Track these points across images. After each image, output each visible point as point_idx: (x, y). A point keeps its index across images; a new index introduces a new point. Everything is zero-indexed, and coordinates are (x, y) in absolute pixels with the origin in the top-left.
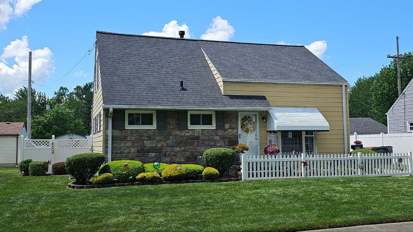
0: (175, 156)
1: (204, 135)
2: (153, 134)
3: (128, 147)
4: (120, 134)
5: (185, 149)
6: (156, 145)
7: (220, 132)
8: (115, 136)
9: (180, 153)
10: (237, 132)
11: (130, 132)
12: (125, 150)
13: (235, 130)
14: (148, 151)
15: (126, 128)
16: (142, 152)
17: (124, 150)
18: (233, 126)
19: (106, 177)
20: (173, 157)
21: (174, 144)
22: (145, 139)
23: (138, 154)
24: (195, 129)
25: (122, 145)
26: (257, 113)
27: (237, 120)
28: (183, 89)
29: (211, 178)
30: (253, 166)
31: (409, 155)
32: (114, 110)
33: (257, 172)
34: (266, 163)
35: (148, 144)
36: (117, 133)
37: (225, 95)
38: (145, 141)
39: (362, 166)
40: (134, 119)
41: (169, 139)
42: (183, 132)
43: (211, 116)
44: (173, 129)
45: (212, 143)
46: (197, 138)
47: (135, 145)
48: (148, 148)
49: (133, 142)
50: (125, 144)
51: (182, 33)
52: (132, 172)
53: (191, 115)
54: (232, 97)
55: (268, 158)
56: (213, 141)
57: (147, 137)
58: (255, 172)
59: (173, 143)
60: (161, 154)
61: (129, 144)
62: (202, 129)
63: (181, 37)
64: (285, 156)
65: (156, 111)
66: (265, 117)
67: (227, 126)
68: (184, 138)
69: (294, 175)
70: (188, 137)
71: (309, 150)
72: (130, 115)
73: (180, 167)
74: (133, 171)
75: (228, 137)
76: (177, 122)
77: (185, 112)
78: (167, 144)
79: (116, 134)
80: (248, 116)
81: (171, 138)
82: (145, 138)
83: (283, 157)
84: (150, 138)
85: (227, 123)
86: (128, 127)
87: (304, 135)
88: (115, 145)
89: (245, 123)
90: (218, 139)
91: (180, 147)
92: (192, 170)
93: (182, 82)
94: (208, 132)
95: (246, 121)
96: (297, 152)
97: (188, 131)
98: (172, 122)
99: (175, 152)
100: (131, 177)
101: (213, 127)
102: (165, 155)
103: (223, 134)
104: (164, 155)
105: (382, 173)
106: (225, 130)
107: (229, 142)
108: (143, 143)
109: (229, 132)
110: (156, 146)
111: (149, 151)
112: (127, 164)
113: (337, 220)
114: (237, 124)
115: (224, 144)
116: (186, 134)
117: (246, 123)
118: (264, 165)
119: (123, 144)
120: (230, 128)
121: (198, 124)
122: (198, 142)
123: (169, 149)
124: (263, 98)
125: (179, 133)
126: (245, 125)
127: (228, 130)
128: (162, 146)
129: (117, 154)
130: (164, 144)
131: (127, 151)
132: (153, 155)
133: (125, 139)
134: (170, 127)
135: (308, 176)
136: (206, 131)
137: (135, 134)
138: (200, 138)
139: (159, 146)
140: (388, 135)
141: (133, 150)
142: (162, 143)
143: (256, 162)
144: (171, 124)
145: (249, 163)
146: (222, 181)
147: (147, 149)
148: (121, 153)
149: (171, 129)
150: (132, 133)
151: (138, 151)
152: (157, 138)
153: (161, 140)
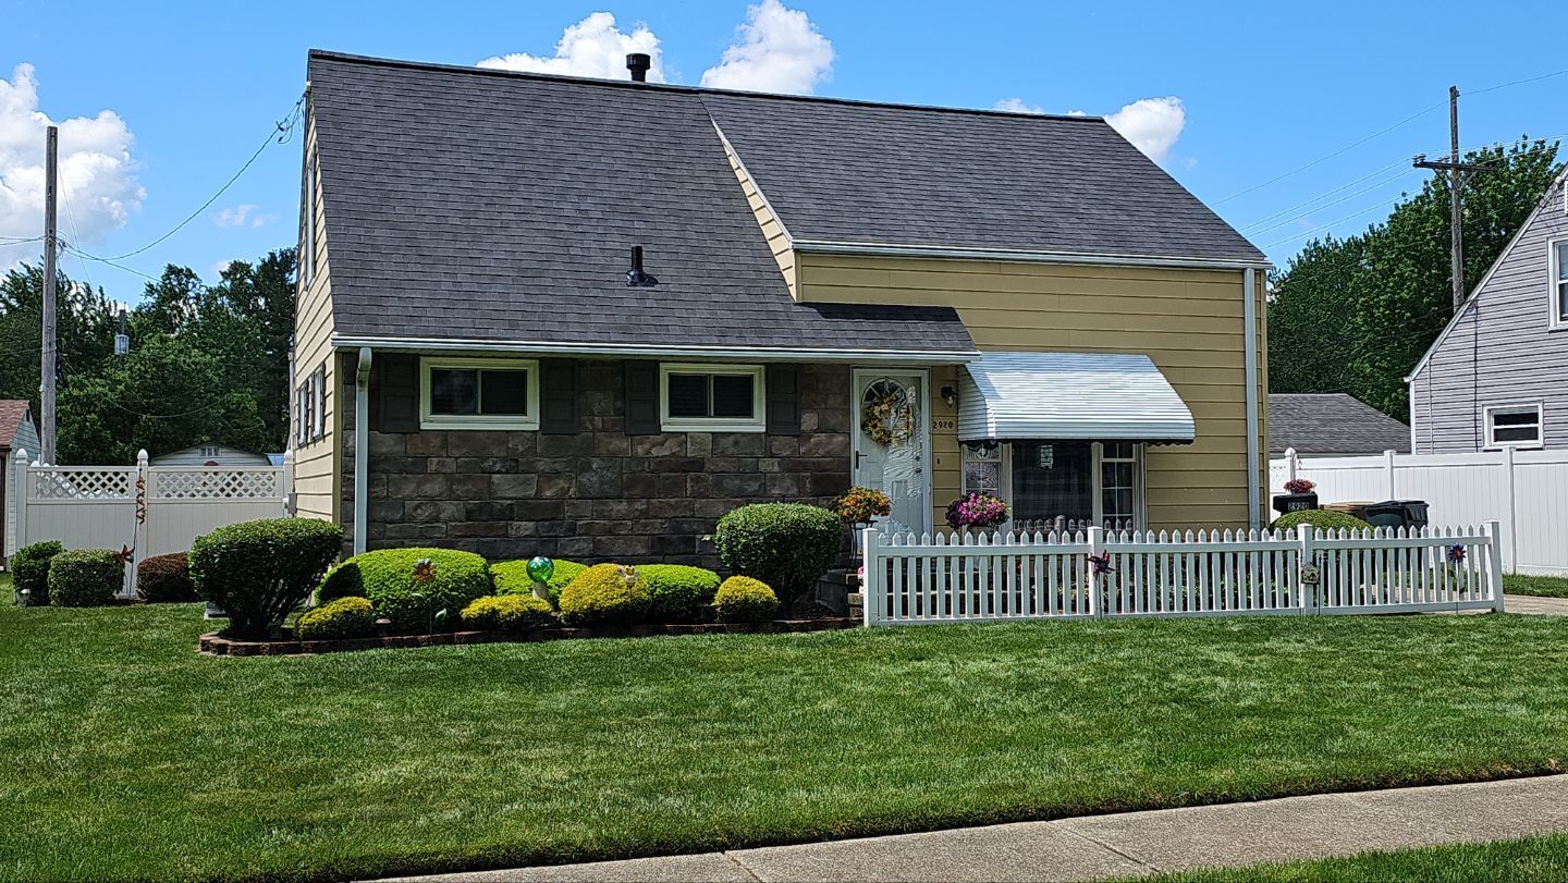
0: (610, 532)
1: (723, 455)
2: (526, 450)
3: (432, 499)
4: (399, 448)
5: (648, 509)
6: (537, 494)
7: (786, 448)
8: (382, 454)
9: (629, 523)
10: (848, 445)
11: (437, 442)
12: (419, 511)
13: (841, 438)
14: (508, 512)
15: (424, 426)
16: (484, 518)
17: (415, 509)
18: (832, 422)
19: (345, 612)
20: (603, 538)
21: (605, 487)
22: (498, 467)
23: (467, 526)
24: (686, 433)
25: (407, 492)
26: (924, 374)
27: (847, 400)
28: (644, 279)
29: (745, 617)
30: (905, 571)
31: (1489, 533)
32: (378, 354)
33: (919, 593)
34: (955, 563)
35: (507, 487)
36: (390, 443)
37: (803, 304)
38: (495, 477)
39: (1313, 575)
40: (455, 392)
41: (587, 468)
42: (642, 444)
43: (747, 382)
44: (604, 430)
45: (754, 486)
46: (697, 465)
47: (459, 489)
48: (509, 502)
49: (448, 477)
50: (419, 485)
51: (639, 63)
52: (445, 594)
53: (672, 377)
54: (829, 311)
55: (961, 544)
56: (756, 479)
57: (504, 460)
58: (912, 593)
59: (602, 484)
60: (559, 525)
61: (434, 487)
62: (713, 433)
63: (633, 79)
64: (1024, 535)
65: (538, 361)
66: (953, 387)
67: (809, 421)
68: (647, 464)
69: (1060, 606)
70: (661, 461)
71: (1118, 514)
72: (438, 376)
73: (628, 576)
74: (451, 590)
75: (814, 463)
76: (619, 404)
77: (650, 366)
78: (581, 486)
79: (384, 449)
80: (890, 384)
81: (594, 467)
82: (495, 463)
83: (1018, 539)
84: (514, 465)
85: (810, 408)
86: (431, 422)
87: (1098, 459)
88: (380, 491)
89: (877, 409)
90: (776, 469)
91: (631, 500)
92: (675, 586)
93: (638, 252)
94: (736, 443)
95: (882, 403)
96: (1071, 521)
97: (659, 438)
98: (600, 403)
99: (610, 518)
100: (444, 611)
101: (756, 424)
102: (572, 530)
103: (793, 452)
104: (570, 530)
105: (1386, 602)
106: (803, 437)
107: (816, 481)
108: (490, 483)
109: (818, 444)
110: (538, 496)
111: (509, 514)
112: (427, 561)
113: (1218, 776)
114: (848, 413)
115: (799, 488)
116: (652, 451)
117: (881, 412)
118: (948, 570)
119: (412, 487)
120: (819, 430)
121: (701, 412)
122: (697, 480)
123: (587, 507)
124: (947, 315)
125: (626, 444)
126: (876, 418)
127: (811, 437)
128: (562, 497)
129: (389, 526)
130: (569, 488)
131: (425, 513)
132: (526, 530)
133: (418, 465)
134: (592, 421)
135: (1113, 612)
137: (457, 447)
138: (707, 465)
139: (548, 493)
140: (1413, 458)
141: (449, 509)
142: (562, 483)
143: (918, 559)
144: (596, 412)
145: (890, 563)
146: (788, 629)
147: (501, 505)
148: (402, 521)
149: (595, 430)
150: (445, 445)
151: (469, 515)
152: (543, 465)
153: (557, 473)
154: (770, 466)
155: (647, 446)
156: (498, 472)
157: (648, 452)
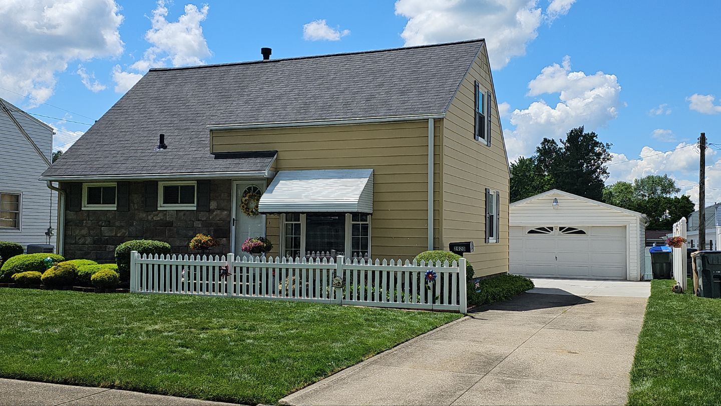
1: (180, 220)
2: (112, 218)
3: (84, 236)
4: (75, 217)
6: (116, 234)
7: (203, 216)
10: (230, 215)
11: (86, 215)
13: (227, 212)
14: (106, 242)
15: (83, 209)
16: (98, 244)
17: (79, 240)
18: (223, 205)
23: (94, 247)
24: (168, 211)
25: (76, 233)
27: (230, 195)
28: (164, 147)
35: (106, 232)
36: (72, 215)
37: (212, 153)
38: (103, 228)
39: (339, 283)
40: (95, 195)
41: (132, 225)
42: (150, 215)
43: (192, 188)
44: (138, 209)
45: (191, 233)
46: (170, 224)
47: (92, 233)
48: (107, 238)
49: (89, 229)
50: (80, 231)
51: (266, 52)
53: (164, 187)
56: (192, 230)
57: (105, 221)
59: (136, 231)
61: (84, 232)
62: (177, 210)
65: (117, 183)
67: (213, 205)
68: (152, 223)
70: (157, 222)
71: (360, 248)
75: (214, 223)
76: (143, 199)
77: (151, 185)
78: (129, 232)
79: (70, 218)
80: (254, 187)
81: (134, 224)
82: (102, 223)
84: (109, 224)
85: (214, 199)
86: (87, 207)
88: (70, 233)
89: (243, 199)
90: (200, 226)
91: (146, 238)
93: (162, 137)
94: (184, 215)
95: (245, 196)
97: (157, 213)
98: (137, 198)
101: (193, 206)
103: (207, 218)
106: (210, 211)
107: (215, 231)
108: (101, 230)
109: (217, 215)
114: (230, 201)
116: (154, 218)
117: (246, 200)
119: (78, 231)
120: (217, 209)
121: (176, 202)
122: (169, 230)
125: (145, 215)
126: (243, 203)
127: (214, 212)
128: (123, 236)
129: (71, 245)
130: (126, 233)
131: (81, 241)
132: (112, 249)
133: (79, 224)
134: (134, 206)
136: (182, 213)
137: (92, 217)
138: (174, 224)
139: (119, 235)
141: (89, 240)
142: (123, 231)
144: (135, 202)
147: (104, 239)
148: (75, 244)
149: (135, 210)
150: (88, 216)
151: (95, 242)
152: (117, 224)
153: (121, 227)
154: (198, 224)
155: (152, 216)
156: (103, 226)
157: (153, 218)
